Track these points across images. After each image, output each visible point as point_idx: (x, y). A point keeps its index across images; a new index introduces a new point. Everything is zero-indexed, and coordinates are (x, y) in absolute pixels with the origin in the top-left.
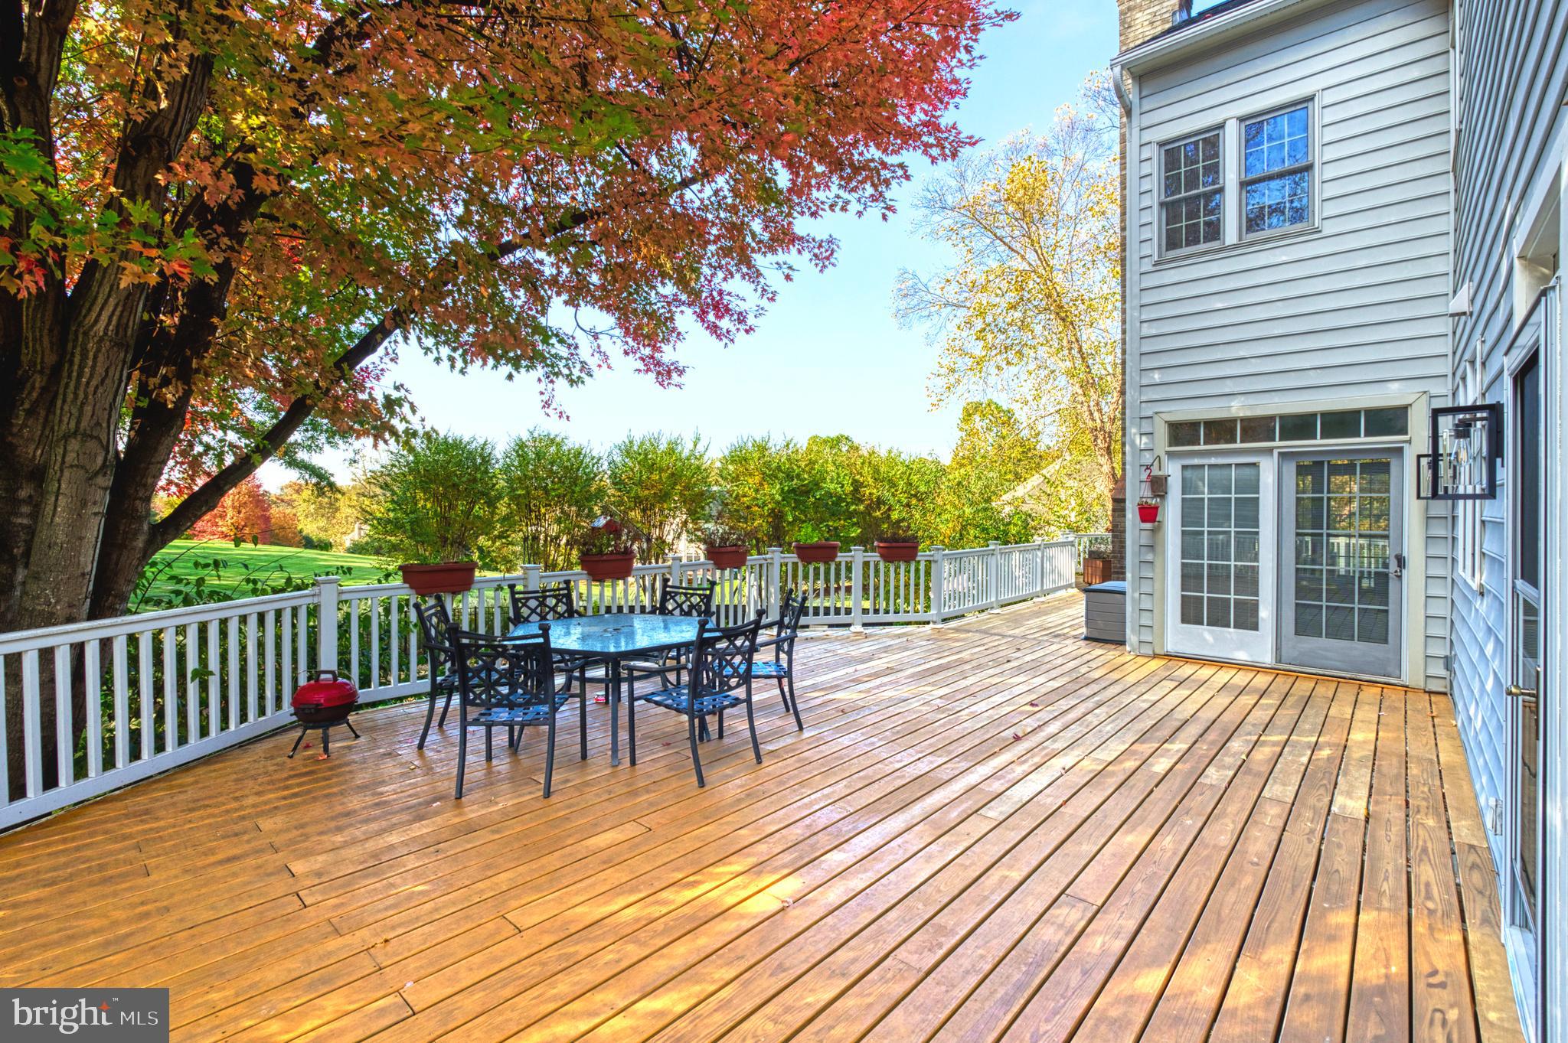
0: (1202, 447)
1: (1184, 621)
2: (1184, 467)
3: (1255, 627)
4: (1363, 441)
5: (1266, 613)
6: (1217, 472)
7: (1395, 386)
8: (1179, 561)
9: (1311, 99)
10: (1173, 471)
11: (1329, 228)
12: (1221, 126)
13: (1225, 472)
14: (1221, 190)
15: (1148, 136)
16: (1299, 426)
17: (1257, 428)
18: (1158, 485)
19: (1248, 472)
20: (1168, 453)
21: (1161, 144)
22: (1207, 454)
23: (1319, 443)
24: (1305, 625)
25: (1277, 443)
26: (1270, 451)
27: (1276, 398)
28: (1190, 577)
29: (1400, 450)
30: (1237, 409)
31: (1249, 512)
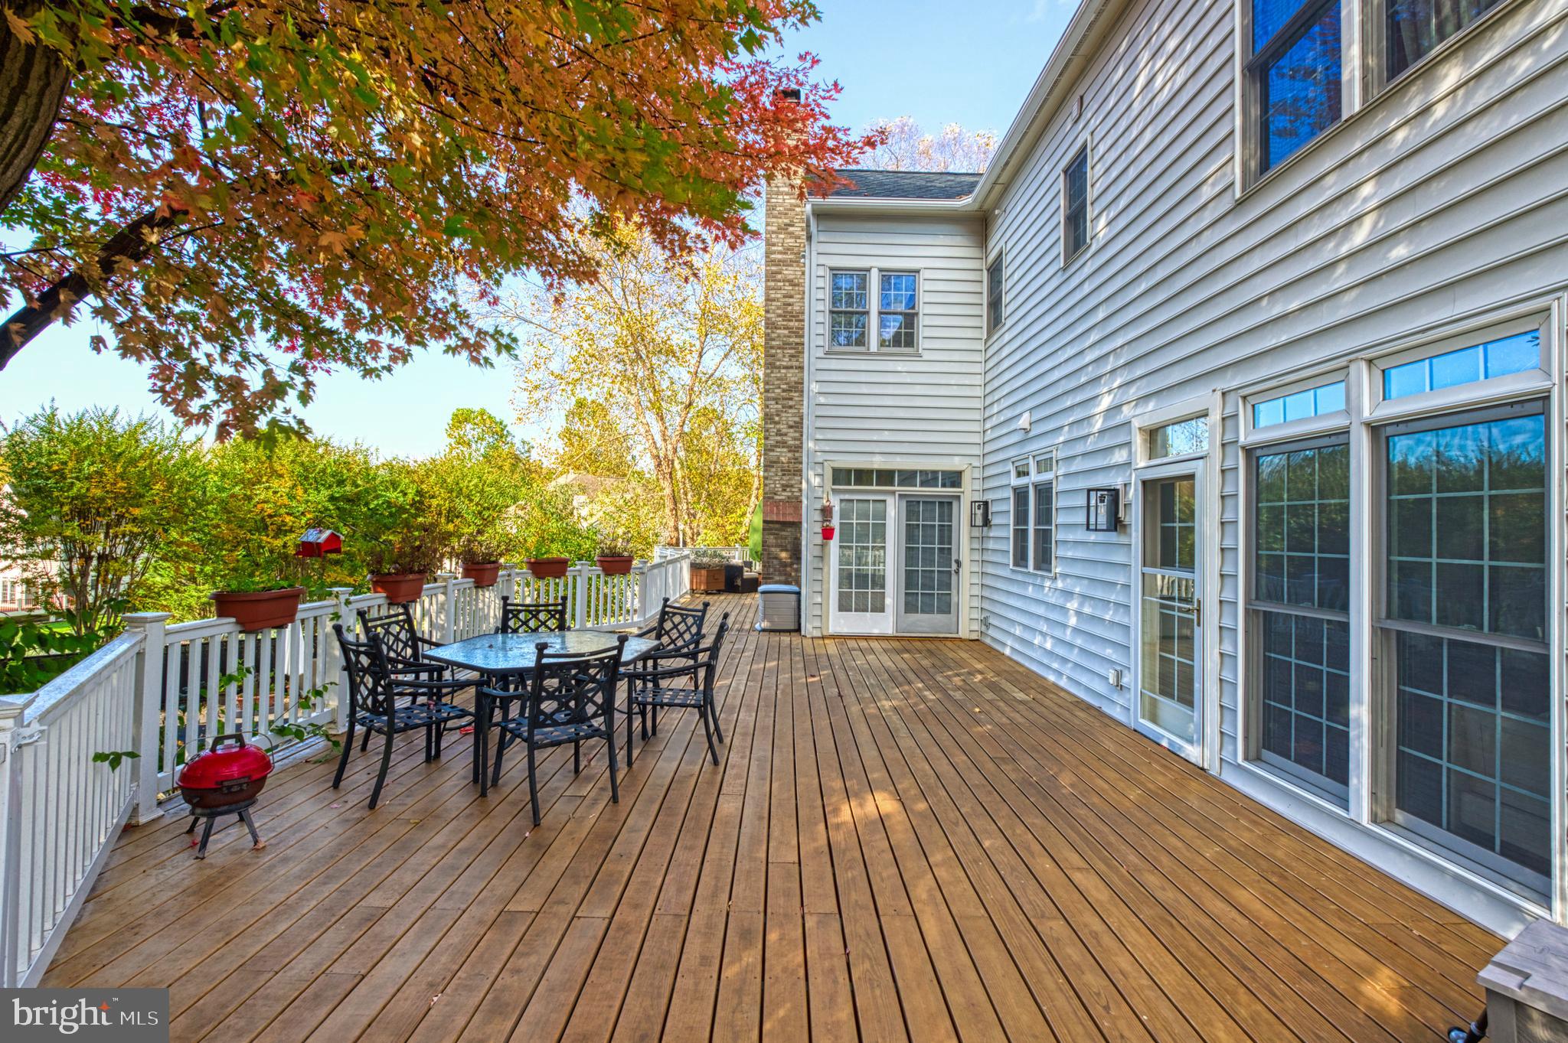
0: (853, 487)
1: (840, 610)
2: (842, 501)
3: (882, 610)
4: (939, 490)
5: (889, 601)
6: (861, 505)
7: (957, 459)
8: (837, 567)
9: (918, 271)
10: (835, 502)
11: (926, 356)
12: (869, 270)
13: (865, 505)
14: (867, 313)
15: (823, 260)
16: (908, 477)
17: (885, 477)
18: (826, 512)
19: (880, 506)
20: (833, 490)
21: (831, 269)
22: (858, 492)
23: (918, 490)
24: (910, 607)
25: (896, 488)
26: (893, 493)
27: (898, 459)
28: (845, 578)
29: (958, 498)
30: (878, 463)
31: (880, 531)
